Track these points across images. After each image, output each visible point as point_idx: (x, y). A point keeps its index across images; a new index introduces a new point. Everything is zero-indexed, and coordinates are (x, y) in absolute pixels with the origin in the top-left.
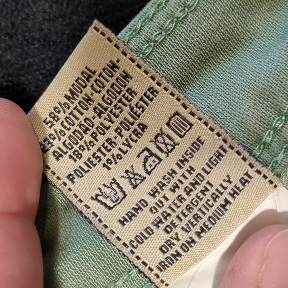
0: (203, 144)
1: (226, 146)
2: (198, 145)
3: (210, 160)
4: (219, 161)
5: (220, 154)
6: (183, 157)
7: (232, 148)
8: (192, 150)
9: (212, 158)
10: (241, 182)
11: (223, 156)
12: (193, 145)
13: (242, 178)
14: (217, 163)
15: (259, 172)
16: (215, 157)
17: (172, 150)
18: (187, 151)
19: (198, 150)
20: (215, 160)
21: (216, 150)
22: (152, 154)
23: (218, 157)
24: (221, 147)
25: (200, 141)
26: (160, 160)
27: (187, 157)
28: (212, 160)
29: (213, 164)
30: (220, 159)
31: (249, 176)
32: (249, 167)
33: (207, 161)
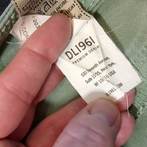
0: (66, 2)
1: (75, 4)
3: (69, 9)
5: (73, 7)
6: (59, 6)
7: (77, 4)
8: (63, 4)
10: (78, 17)
12: (63, 2)
13: (79, 16)
14: (72, 10)
15: (84, 14)
17: (55, 3)
18: (61, 4)
19: (65, 4)
21: (71, 5)
22: (48, 4)
23: (72, 8)
24: (73, 4)
26: (50, 7)
27: (61, 7)
28: (70, 9)
29: (70, 10)
30: (73, 9)
31: (81, 15)
32: (81, 12)
33: (68, 9)
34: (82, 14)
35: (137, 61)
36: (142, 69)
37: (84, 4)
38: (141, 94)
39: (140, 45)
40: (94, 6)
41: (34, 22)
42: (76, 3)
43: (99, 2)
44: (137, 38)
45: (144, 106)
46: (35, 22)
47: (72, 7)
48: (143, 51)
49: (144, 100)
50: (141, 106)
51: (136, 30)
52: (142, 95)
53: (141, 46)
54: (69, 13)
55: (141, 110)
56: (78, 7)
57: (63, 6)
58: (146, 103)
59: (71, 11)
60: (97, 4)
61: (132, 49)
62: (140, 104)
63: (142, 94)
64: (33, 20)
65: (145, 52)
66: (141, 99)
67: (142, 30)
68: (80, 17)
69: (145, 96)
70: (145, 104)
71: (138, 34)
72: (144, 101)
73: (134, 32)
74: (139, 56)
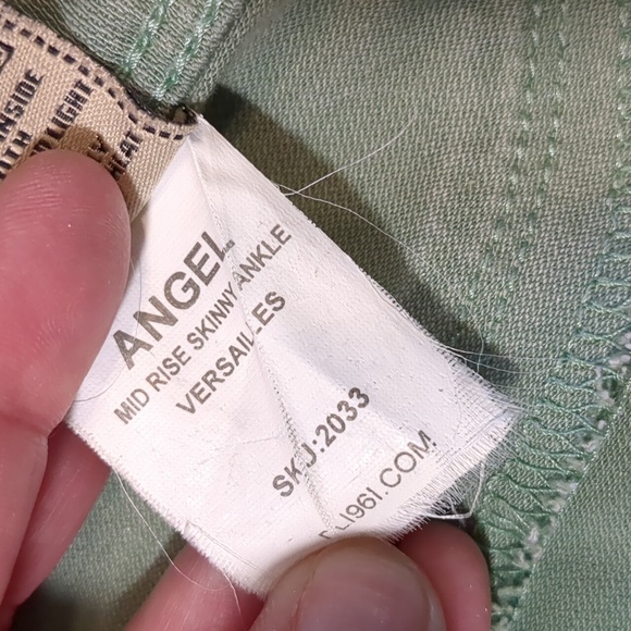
0: (38, 83)
1: (87, 81)
2: (31, 88)
3: (59, 112)
4: (78, 111)
5: (78, 97)
6: (2, 116)
7: (99, 82)
8: (20, 100)
9: (62, 107)
10: (123, 150)
11: (84, 101)
12: (18, 89)
13: (124, 142)
14: (75, 115)
15: (150, 129)
16: (68, 106)
18: (9, 103)
19: (31, 97)
20: (70, 110)
21: (69, 90)
23: (74, 104)
24: (79, 84)
25: (33, 79)
27: (11, 117)
28: (64, 111)
29: (66, 118)
30: (79, 108)
31: (134, 138)
32: (130, 121)
33: (53, 115)
34: (139, 132)
35: (472, 304)
36: (507, 339)
37: (139, 65)
38: (523, 462)
39: (468, 220)
40: (195, 67)
41: (334, 438)
42: (92, 76)
43: (220, 40)
44: (445, 182)
45: (543, 522)
46: (332, 433)
47: (76, 100)
48: (488, 245)
49: (542, 487)
50: (532, 523)
51: (433, 143)
52: (528, 467)
53: (474, 223)
54: (63, 133)
55: (535, 539)
56: (107, 94)
57: (25, 108)
58: (551, 502)
59: (72, 120)
60: (210, 57)
61: (434, 245)
62: (522, 510)
63: (528, 464)
64: (325, 446)
65: (499, 252)
66: (525, 486)
67: (460, 134)
68: (132, 147)
69: (545, 468)
70: (549, 507)
71: (449, 163)
72: (542, 499)
73: (426, 153)
74: (477, 277)
